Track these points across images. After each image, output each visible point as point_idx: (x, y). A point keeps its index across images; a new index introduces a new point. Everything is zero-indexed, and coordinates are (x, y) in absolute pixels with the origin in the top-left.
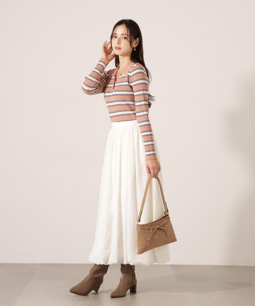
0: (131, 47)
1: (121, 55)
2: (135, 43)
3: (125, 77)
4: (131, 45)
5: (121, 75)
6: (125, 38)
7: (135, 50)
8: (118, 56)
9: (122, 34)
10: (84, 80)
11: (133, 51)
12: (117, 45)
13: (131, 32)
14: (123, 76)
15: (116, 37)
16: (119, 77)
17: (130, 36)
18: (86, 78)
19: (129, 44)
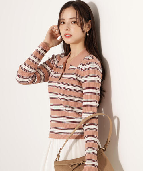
0: (83, 32)
1: (72, 44)
2: (87, 27)
3: (74, 69)
4: (82, 30)
5: (71, 66)
6: (75, 22)
7: (88, 34)
8: (69, 45)
9: (71, 19)
10: (17, 68)
11: (86, 37)
12: (67, 32)
13: (80, 14)
14: (73, 67)
15: (64, 23)
16: (68, 67)
17: (79, 19)
18: (21, 66)
19: (80, 28)
